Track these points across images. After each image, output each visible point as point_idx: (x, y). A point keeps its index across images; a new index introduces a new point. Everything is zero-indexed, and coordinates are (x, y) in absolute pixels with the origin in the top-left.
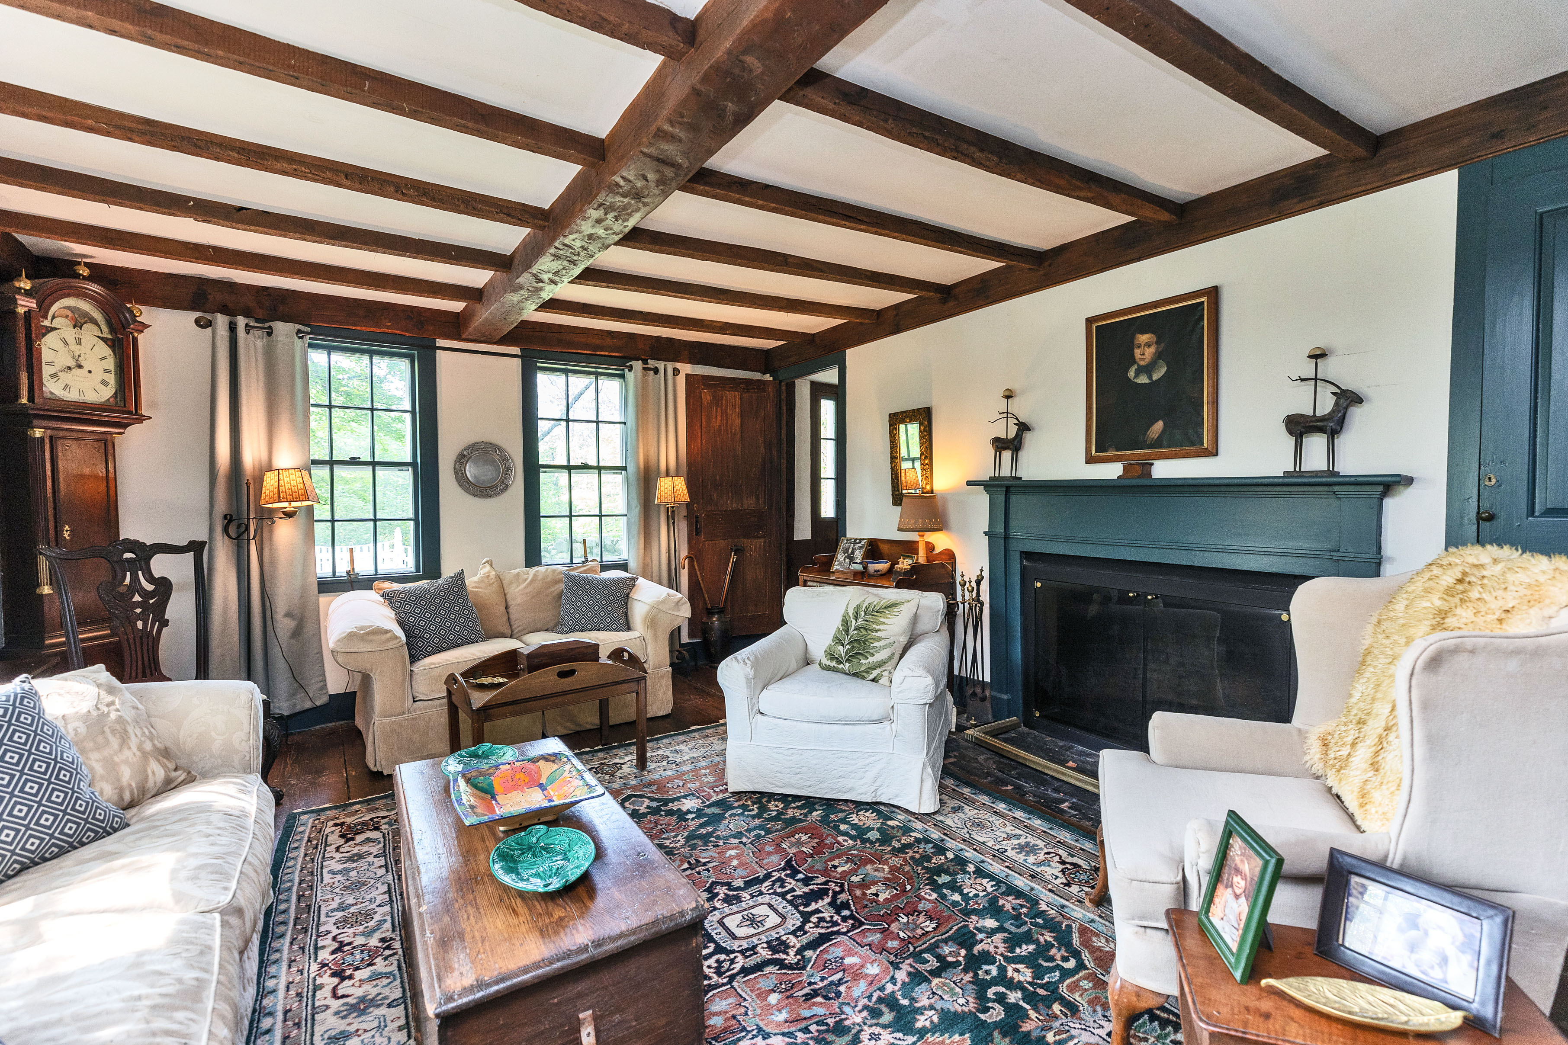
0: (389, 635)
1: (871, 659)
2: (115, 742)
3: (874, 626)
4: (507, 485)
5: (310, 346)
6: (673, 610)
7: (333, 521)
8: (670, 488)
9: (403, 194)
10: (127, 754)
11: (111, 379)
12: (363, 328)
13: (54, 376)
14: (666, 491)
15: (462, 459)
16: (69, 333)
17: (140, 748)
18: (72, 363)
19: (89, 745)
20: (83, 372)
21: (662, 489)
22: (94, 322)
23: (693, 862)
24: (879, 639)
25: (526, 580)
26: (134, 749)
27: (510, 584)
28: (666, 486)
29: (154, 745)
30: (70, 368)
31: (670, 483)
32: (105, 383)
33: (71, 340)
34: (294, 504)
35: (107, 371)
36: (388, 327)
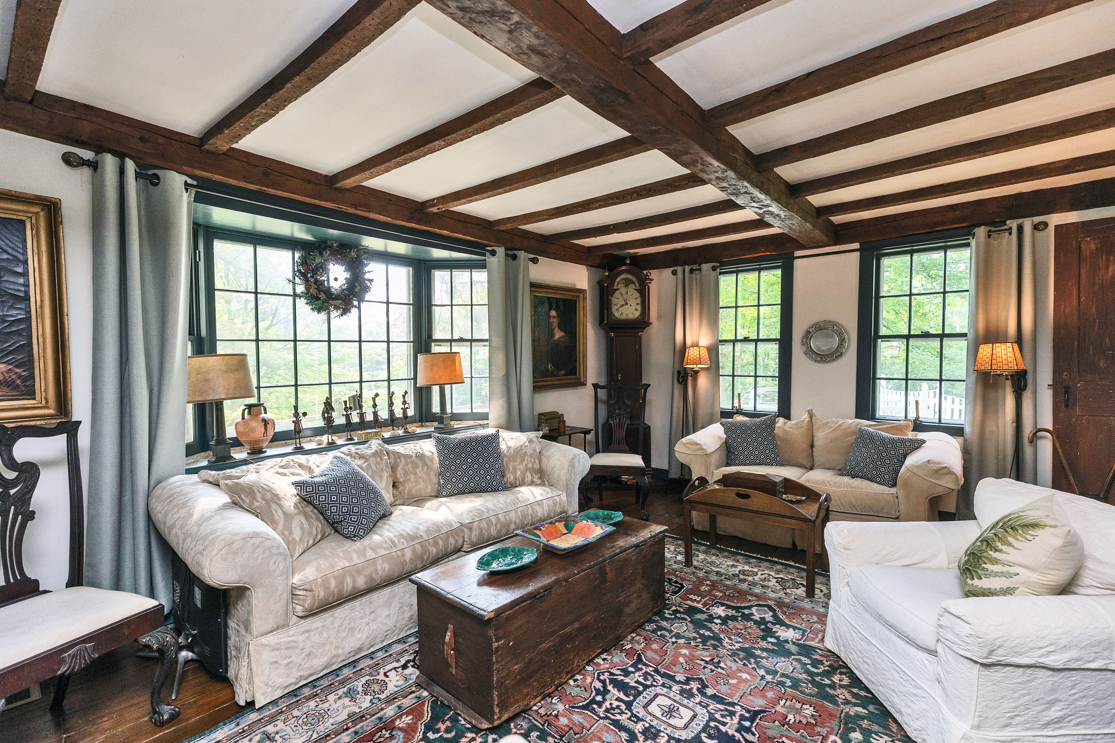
0: (698, 447)
1: (976, 582)
2: (519, 461)
3: (998, 544)
4: (842, 353)
5: (721, 273)
6: (931, 477)
7: (733, 376)
8: (989, 355)
9: (641, 195)
10: (521, 466)
11: (639, 307)
12: (749, 256)
13: (617, 310)
14: (984, 358)
15: (808, 335)
16: (623, 290)
17: (526, 466)
18: (623, 303)
19: (511, 459)
20: (628, 306)
21: (981, 356)
22: (633, 283)
23: (716, 660)
24: (995, 561)
25: (832, 427)
26: (524, 465)
27: (819, 428)
28: (985, 353)
29: (533, 467)
30: (623, 305)
31: (990, 350)
32: (636, 310)
33: (624, 293)
34: (699, 366)
35: (637, 304)
36: (762, 252)
